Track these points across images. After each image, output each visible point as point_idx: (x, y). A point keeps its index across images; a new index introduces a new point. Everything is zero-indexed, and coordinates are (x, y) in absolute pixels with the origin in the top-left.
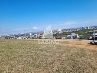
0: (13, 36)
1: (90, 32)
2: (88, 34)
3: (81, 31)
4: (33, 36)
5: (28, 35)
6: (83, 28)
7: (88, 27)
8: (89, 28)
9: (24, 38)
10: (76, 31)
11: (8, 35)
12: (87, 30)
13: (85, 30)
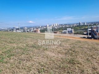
0: (7, 29)
2: (85, 30)
3: (78, 26)
4: (28, 30)
5: (23, 29)
6: (80, 23)
7: (84, 23)
8: (86, 24)
9: (19, 31)
10: (73, 27)
11: (3, 29)
12: (84, 25)
13: (81, 25)
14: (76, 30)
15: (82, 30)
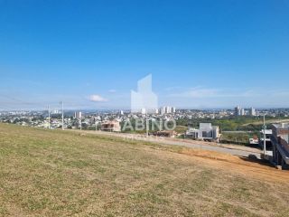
0: (26, 115)
1: (257, 123)
2: (252, 130)
3: (231, 118)
4: (86, 122)
5: (72, 118)
6: (236, 110)
7: (250, 110)
8: (254, 113)
9: (59, 124)
10: (216, 119)
12: (249, 116)
13: (241, 116)
14: (226, 130)
15: (245, 129)
